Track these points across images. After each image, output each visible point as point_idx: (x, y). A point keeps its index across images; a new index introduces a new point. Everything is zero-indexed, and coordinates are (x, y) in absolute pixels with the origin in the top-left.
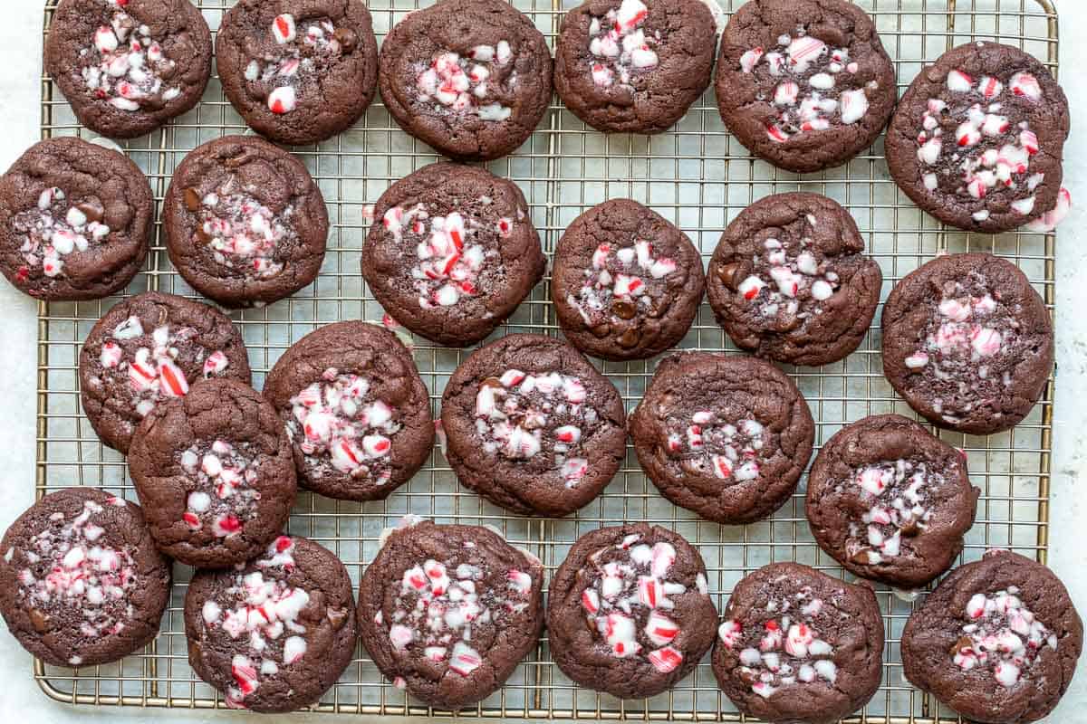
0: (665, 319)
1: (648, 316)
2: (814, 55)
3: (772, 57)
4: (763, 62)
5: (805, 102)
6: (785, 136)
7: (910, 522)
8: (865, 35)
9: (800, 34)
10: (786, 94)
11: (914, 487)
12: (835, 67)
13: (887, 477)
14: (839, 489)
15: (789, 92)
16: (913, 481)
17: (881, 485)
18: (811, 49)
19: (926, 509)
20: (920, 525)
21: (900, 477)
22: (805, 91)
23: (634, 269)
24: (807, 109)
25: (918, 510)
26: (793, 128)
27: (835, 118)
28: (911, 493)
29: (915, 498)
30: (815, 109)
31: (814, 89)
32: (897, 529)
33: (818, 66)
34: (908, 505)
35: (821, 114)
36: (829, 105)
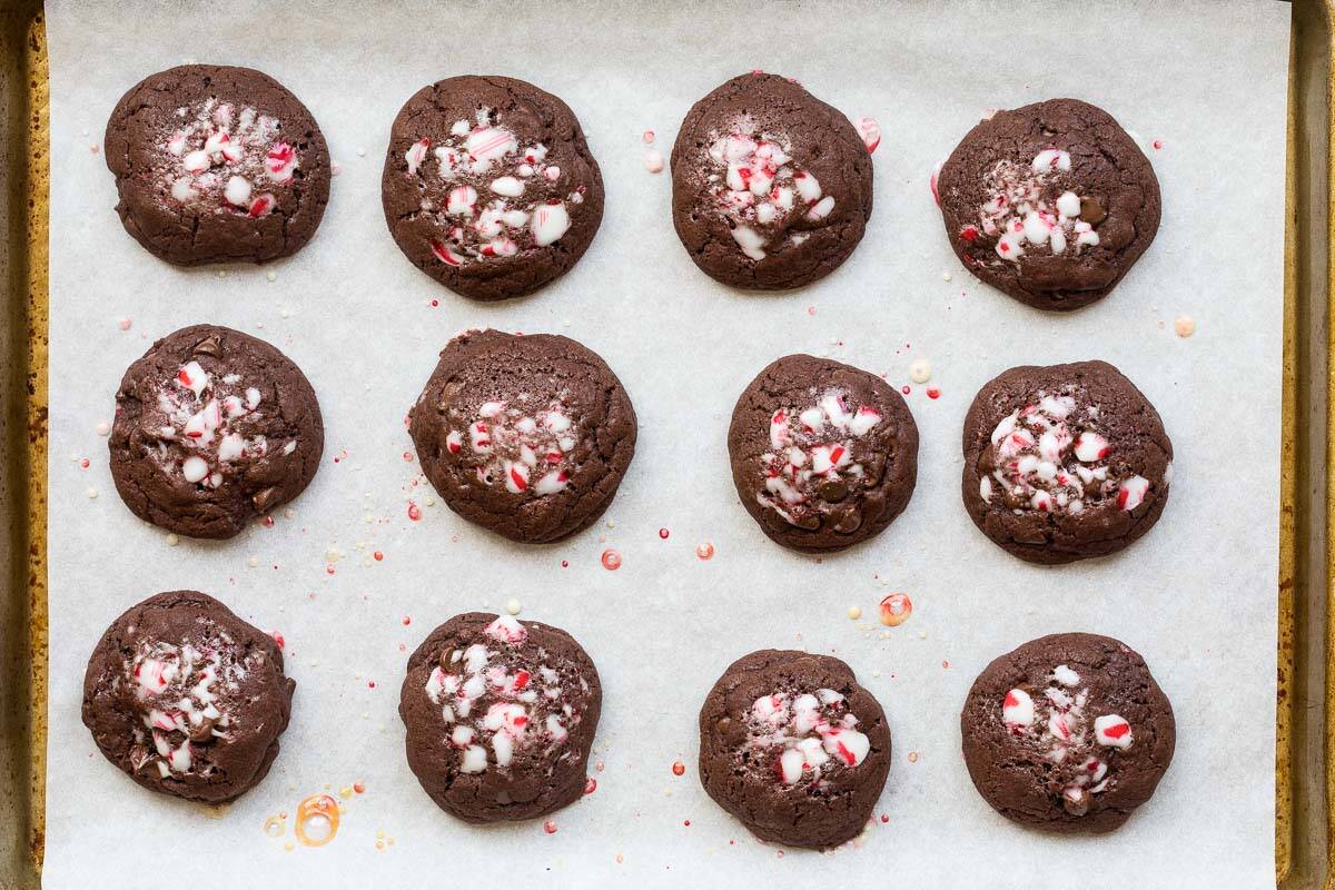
0: (887, 484)
1: (867, 488)
2: (498, 153)
3: (442, 153)
4: (431, 158)
5: (486, 214)
6: (460, 259)
7: (200, 728)
8: (567, 134)
9: (481, 125)
10: (461, 202)
11: (204, 684)
12: (525, 170)
13: (170, 671)
14: (115, 684)
15: (464, 199)
16: (204, 676)
17: (162, 681)
18: (497, 143)
19: (222, 710)
20: (216, 733)
21: (188, 671)
22: (485, 199)
23: (830, 436)
24: (489, 223)
25: (211, 713)
26: (469, 250)
27: (523, 238)
28: (200, 691)
29: (206, 697)
30: (498, 222)
31: (497, 196)
32: (185, 738)
33: (507, 166)
34: (198, 705)
35: (507, 232)
36: (516, 218)
